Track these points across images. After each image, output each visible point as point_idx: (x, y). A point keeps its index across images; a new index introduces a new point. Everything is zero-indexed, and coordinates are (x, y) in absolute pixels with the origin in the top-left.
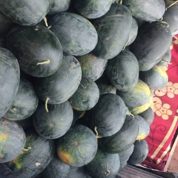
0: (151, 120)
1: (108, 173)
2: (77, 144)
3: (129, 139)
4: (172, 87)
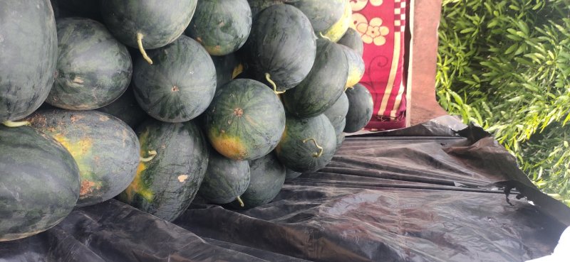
1: (319, 151)
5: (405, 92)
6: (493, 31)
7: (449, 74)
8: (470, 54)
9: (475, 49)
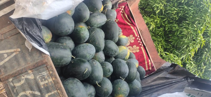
0: (134, 56)
1: (138, 89)
2: (120, 88)
3: (134, 70)
4: (130, 38)
5: (151, 61)
6: (168, 30)
7: (162, 48)
8: (164, 39)
9: (165, 37)
